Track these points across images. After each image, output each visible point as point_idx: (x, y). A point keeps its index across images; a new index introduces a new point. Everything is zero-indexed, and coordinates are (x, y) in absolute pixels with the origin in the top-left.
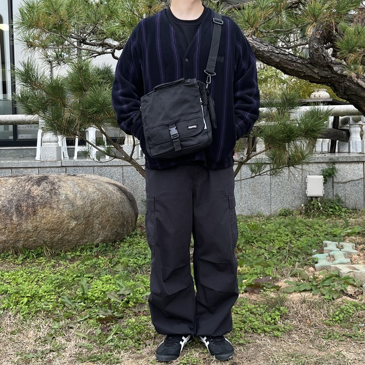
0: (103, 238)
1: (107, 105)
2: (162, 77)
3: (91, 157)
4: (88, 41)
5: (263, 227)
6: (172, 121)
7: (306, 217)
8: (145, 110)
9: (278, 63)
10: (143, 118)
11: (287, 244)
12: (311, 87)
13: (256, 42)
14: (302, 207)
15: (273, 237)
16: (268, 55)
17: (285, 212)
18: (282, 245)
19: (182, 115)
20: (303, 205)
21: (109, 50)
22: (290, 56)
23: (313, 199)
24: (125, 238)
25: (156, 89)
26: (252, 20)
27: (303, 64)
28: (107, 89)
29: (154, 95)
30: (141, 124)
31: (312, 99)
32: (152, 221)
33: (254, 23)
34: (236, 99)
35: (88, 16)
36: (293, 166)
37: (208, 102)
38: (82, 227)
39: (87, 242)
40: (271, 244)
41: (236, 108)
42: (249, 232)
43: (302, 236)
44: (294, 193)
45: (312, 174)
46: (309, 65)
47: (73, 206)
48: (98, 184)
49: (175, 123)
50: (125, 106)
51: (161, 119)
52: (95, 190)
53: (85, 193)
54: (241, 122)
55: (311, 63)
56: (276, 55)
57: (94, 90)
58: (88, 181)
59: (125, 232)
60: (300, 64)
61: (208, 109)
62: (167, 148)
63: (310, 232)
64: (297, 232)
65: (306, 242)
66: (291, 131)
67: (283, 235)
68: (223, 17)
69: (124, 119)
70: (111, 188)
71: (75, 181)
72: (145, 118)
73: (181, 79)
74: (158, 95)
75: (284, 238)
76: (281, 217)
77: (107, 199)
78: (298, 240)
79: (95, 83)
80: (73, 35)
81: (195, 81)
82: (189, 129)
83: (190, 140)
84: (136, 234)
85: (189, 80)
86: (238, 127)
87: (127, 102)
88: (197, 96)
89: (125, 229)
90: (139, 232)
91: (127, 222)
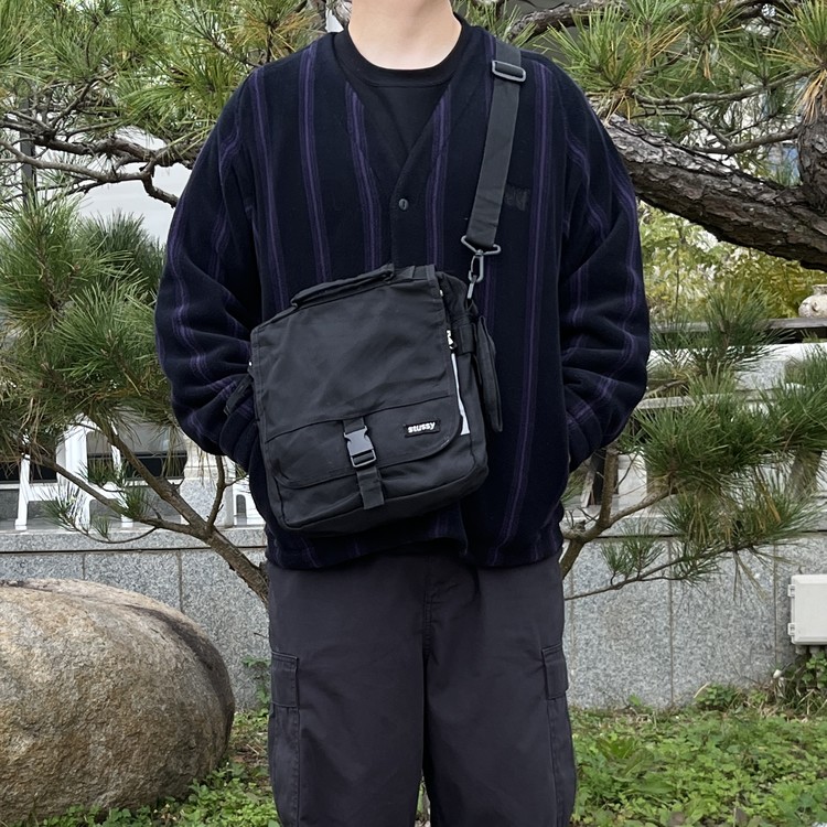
0: (119, 792)
1: (128, 354)
2: (322, 260)
3: (77, 522)
4: (61, 138)
5: (650, 746)
6: (352, 409)
7: (791, 712)
8: (263, 372)
9: (699, 202)
10: (258, 398)
11: (730, 803)
12: (799, 275)
13: (622, 134)
14: (777, 679)
15: (684, 783)
16: (663, 176)
17: (719, 695)
18: (714, 809)
19: (386, 387)
20: (777, 673)
21: (133, 168)
22: (736, 180)
23: (813, 651)
24: (192, 792)
25: (301, 302)
26: (614, 65)
27: (781, 207)
28: (131, 298)
29: (294, 323)
30: (252, 418)
31: (805, 318)
32: (289, 740)
33: (621, 76)
34: (569, 332)
35: (62, 57)
36: (750, 547)
37: (475, 344)
38: (50, 756)
39: (69, 806)
40: (678, 806)
41: (571, 363)
42: (601, 765)
43: (781, 776)
44: (749, 635)
45: (809, 571)
46: (799, 210)
47: (20, 688)
48: (101, 611)
49: (365, 416)
50: (198, 359)
51: (317, 399)
52: (90, 633)
53: (58, 644)
54: (585, 410)
55: (806, 204)
56: (690, 176)
57: (86, 300)
58: (70, 603)
59: (194, 772)
60: (770, 205)
61: (475, 366)
62: (339, 497)
63: (805, 764)
64: (763, 763)
65: (791, 797)
66: (745, 434)
67: (717, 774)
68: (524, 55)
69: (198, 402)
70: (144, 625)
71: (27, 604)
72: (266, 397)
73: (383, 269)
74: (307, 321)
75: (720, 785)
76: (708, 713)
77: (133, 661)
78: (765, 791)
79: (91, 280)
80: (11, 117)
81: (430, 273)
82: (409, 435)
83: (414, 471)
84: (229, 777)
85: (409, 272)
86: (576, 426)
87: (205, 346)
88: (436, 326)
89: (192, 761)
90: (237, 770)
91: (199, 736)
